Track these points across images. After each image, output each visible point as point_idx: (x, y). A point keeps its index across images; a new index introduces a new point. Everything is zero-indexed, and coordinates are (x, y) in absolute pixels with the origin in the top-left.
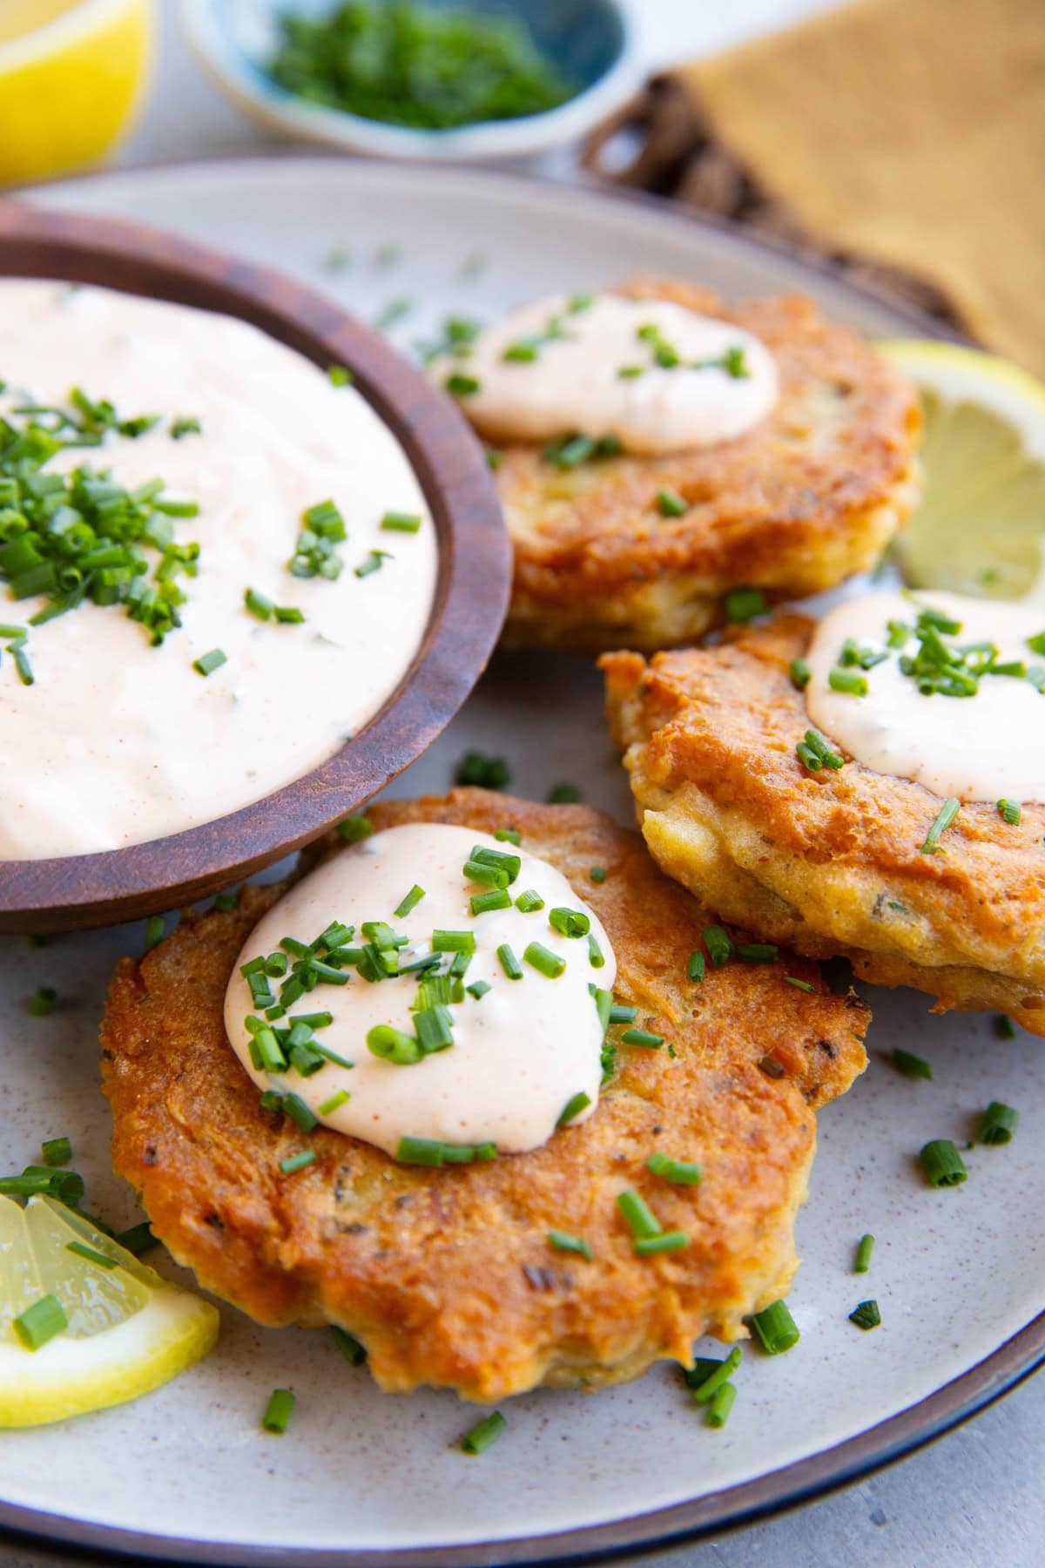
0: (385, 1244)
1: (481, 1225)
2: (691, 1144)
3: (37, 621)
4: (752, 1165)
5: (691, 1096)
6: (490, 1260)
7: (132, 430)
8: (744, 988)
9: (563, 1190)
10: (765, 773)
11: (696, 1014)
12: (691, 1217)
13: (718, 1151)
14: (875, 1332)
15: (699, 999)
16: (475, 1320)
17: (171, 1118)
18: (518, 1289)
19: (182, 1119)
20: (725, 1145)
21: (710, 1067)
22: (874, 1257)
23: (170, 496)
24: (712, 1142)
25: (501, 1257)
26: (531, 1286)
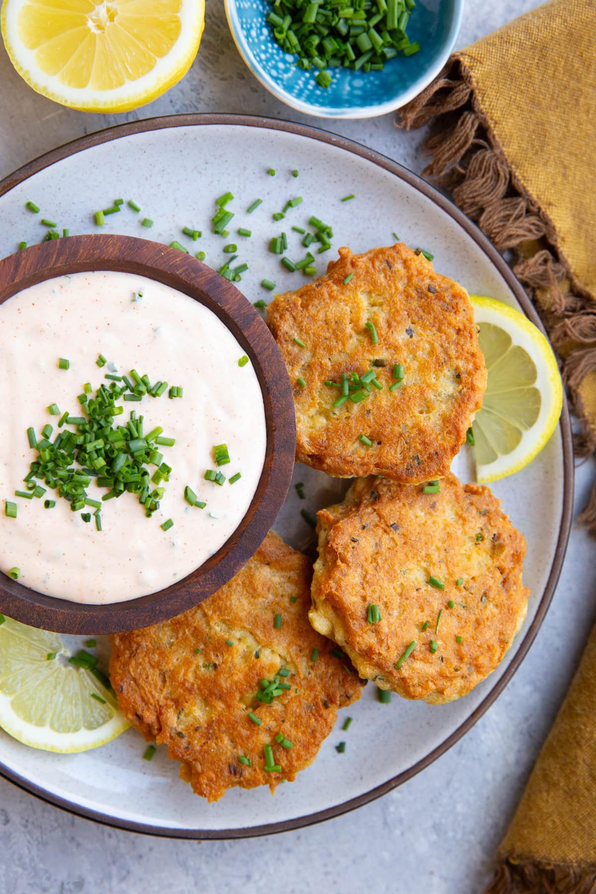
0: (189, 743)
1: (220, 744)
2: (292, 730)
3: (105, 498)
4: (309, 743)
5: (298, 711)
6: (220, 760)
7: (153, 393)
8: (329, 666)
9: (248, 738)
10: (353, 619)
11: (309, 673)
12: (285, 758)
13: (300, 734)
14: (341, 755)
15: (312, 668)
16: (210, 780)
17: (129, 672)
18: (226, 773)
19: (133, 674)
20: (303, 733)
21: (307, 700)
22: (351, 725)
23: (163, 435)
24: (299, 730)
25: (223, 758)
26: (230, 772)
